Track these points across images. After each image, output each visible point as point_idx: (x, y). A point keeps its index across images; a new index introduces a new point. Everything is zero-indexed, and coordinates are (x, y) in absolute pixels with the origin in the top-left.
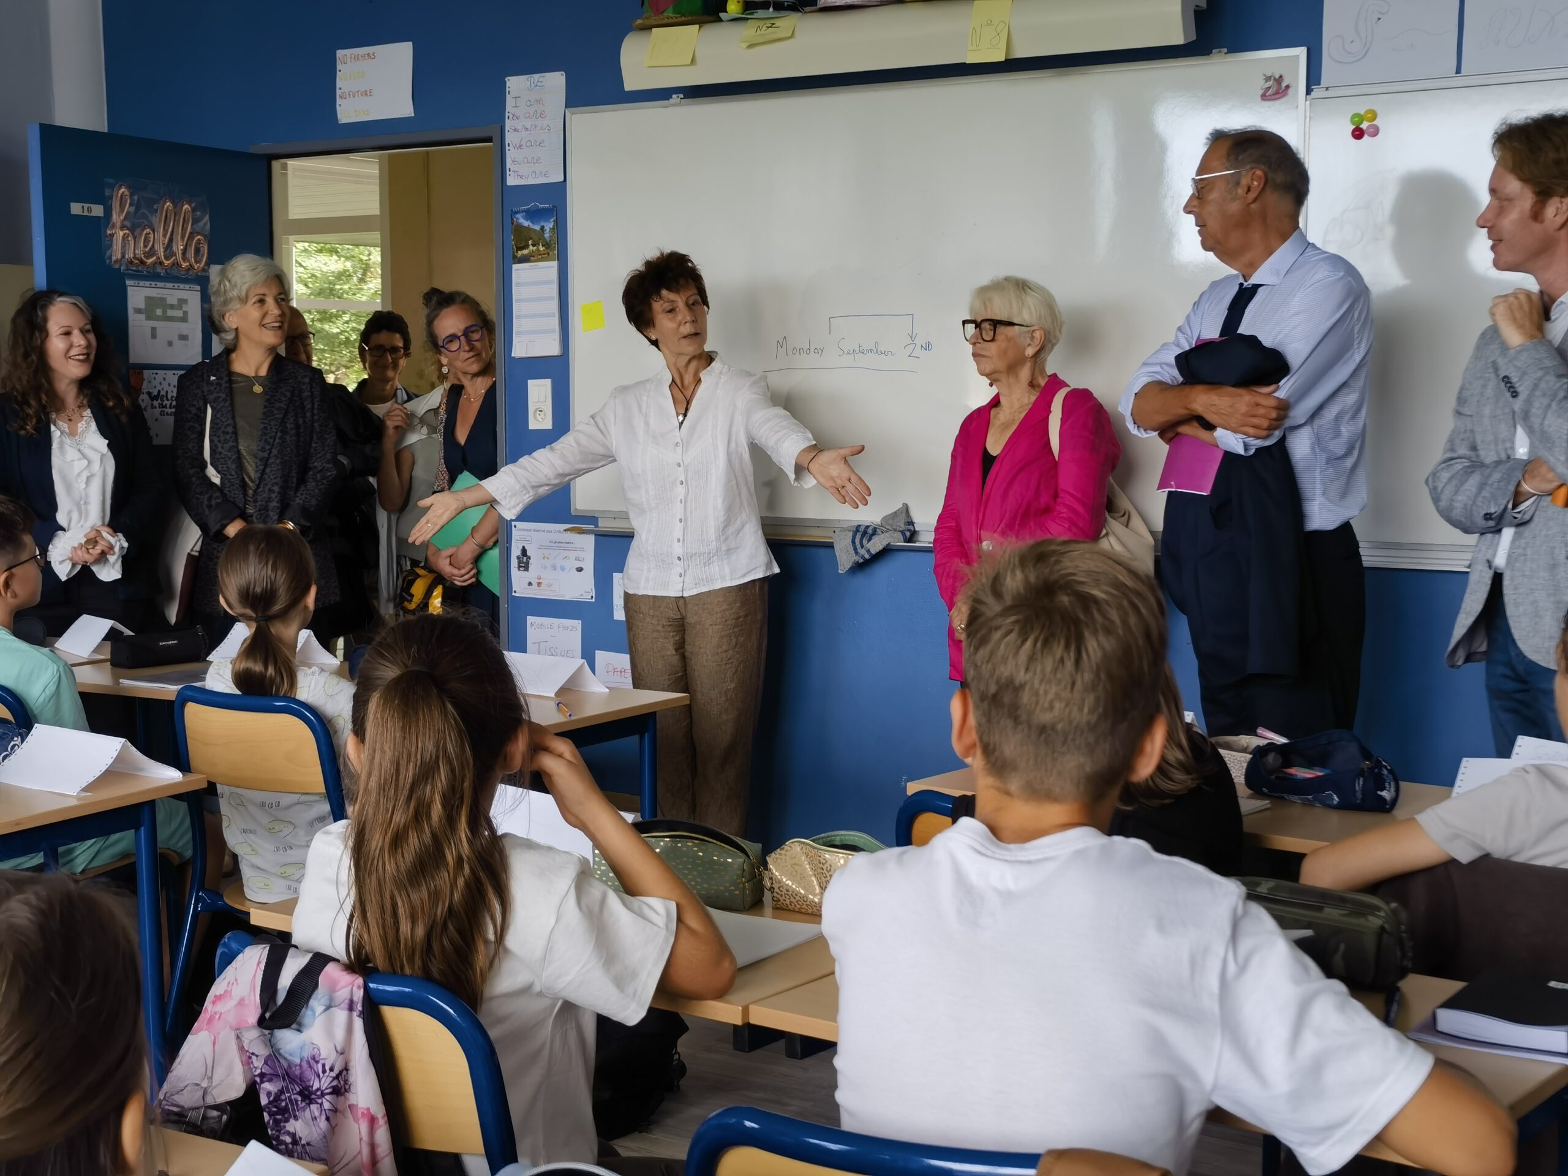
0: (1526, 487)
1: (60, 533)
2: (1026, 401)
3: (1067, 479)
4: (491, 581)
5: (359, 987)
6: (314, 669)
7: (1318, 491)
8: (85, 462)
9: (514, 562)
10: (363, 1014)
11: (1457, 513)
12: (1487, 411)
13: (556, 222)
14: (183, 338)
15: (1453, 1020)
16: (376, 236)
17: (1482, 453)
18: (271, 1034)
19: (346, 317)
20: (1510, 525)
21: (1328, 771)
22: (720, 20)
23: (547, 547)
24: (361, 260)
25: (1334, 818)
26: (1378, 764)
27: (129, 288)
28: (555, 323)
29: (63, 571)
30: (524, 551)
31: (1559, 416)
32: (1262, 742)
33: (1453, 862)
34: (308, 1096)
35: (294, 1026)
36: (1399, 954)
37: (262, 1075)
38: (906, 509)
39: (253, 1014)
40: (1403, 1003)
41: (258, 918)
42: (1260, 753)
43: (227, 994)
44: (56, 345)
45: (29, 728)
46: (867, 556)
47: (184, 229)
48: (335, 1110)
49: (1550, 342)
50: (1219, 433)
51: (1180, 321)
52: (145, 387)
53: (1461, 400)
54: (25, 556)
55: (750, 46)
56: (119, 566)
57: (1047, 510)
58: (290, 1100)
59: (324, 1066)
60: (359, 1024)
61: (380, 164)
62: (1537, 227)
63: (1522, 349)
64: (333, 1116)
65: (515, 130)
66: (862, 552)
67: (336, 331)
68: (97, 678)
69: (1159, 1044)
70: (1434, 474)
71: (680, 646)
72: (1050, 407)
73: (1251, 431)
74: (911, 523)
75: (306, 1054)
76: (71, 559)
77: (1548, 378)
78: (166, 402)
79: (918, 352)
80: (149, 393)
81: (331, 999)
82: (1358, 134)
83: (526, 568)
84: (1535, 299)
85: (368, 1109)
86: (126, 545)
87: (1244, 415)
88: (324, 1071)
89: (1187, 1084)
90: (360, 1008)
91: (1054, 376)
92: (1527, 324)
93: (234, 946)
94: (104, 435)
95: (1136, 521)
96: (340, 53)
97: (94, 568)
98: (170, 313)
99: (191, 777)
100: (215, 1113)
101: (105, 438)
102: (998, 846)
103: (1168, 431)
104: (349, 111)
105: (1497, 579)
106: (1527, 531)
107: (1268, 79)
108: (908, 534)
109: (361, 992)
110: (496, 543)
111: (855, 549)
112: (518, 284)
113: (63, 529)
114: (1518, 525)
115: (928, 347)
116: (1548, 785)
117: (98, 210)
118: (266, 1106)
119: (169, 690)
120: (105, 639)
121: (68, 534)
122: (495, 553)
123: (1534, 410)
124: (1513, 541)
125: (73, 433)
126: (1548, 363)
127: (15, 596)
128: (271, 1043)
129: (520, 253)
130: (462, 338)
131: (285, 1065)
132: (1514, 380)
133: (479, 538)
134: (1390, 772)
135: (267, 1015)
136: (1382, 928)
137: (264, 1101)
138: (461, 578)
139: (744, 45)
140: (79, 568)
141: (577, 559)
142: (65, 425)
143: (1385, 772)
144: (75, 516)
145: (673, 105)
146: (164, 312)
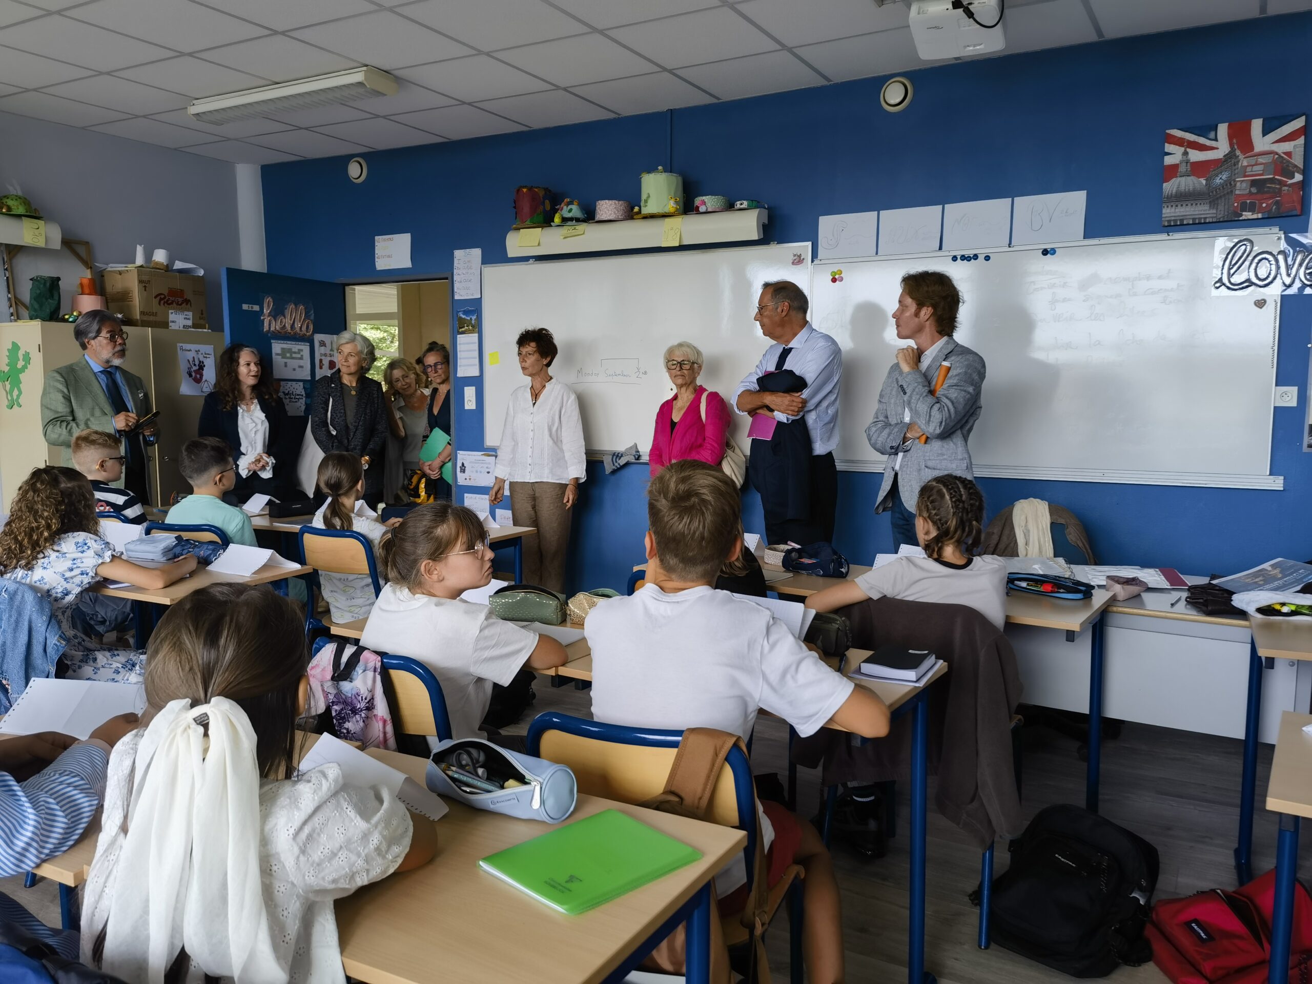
0: (908, 435)
1: (242, 456)
2: (690, 397)
3: (709, 432)
4: (448, 477)
5: (379, 661)
6: (364, 518)
7: (819, 439)
8: (254, 424)
9: (458, 469)
10: (380, 673)
11: (879, 445)
12: (893, 401)
13: (477, 316)
14: (301, 367)
15: (868, 668)
16: (396, 322)
17: (890, 420)
18: (338, 683)
19: (385, 359)
20: (901, 452)
21: (818, 560)
22: (551, 226)
23: (473, 463)
24: (391, 333)
25: (821, 581)
26: (841, 558)
27: (273, 344)
28: (477, 361)
29: (244, 473)
30: (463, 464)
31: (923, 404)
32: (790, 547)
33: (870, 599)
34: (355, 711)
35: (349, 679)
36: (845, 640)
37: (333, 702)
38: (636, 445)
39: (329, 674)
40: (847, 661)
41: (334, 631)
42: (788, 552)
43: (317, 666)
44: (243, 370)
45: (227, 546)
46: (618, 466)
47: (301, 317)
48: (367, 717)
49: (921, 371)
50: (776, 413)
51: (758, 363)
52: (282, 389)
53: (881, 396)
54: (229, 468)
55: (565, 238)
56: (271, 472)
57: (701, 446)
58: (346, 713)
59: (362, 697)
60: (378, 678)
61: (397, 289)
62: (917, 320)
63: (909, 373)
64: (366, 720)
65: (458, 274)
66: (616, 464)
67: (380, 365)
68: (263, 522)
69: (734, 682)
70: (869, 428)
71: (534, 507)
72: (700, 400)
73: (790, 412)
74: (638, 452)
75: (354, 692)
76: (248, 468)
77: (919, 387)
78: (292, 396)
79: (641, 375)
80: (284, 392)
81: (366, 667)
82: (834, 280)
83: (464, 472)
84: (916, 351)
85: (383, 716)
86: (274, 462)
87: (787, 405)
88: (362, 700)
89: (748, 699)
90: (379, 671)
91: (701, 386)
92: (912, 362)
93: (321, 644)
94: (264, 412)
95: (737, 450)
96: (377, 238)
97: (259, 473)
98: (294, 355)
99: (305, 567)
100: (311, 720)
101: (264, 413)
102: (664, 595)
103: (752, 412)
104: (381, 264)
105: (896, 475)
106: (908, 454)
107: (795, 255)
108: (637, 456)
109: (380, 663)
110: (450, 460)
111: (613, 463)
112: (460, 344)
113: (244, 454)
114: (905, 452)
115: (645, 373)
116: (911, 564)
117: (256, 308)
118: (335, 716)
119: (296, 528)
120: (266, 505)
121: (246, 457)
122: (449, 465)
123: (913, 401)
124: (902, 459)
125: (248, 411)
126: (919, 380)
127: (224, 485)
128: (338, 688)
129: (461, 330)
130: (433, 367)
131: (344, 697)
132: (905, 387)
133: (442, 458)
134: (845, 560)
135: (336, 675)
136: (838, 628)
137: (334, 714)
138: (434, 475)
139: (562, 237)
140: (252, 472)
141: (487, 468)
142: (245, 407)
143: (843, 560)
144: (250, 449)
145: (530, 264)
146: (291, 355)
